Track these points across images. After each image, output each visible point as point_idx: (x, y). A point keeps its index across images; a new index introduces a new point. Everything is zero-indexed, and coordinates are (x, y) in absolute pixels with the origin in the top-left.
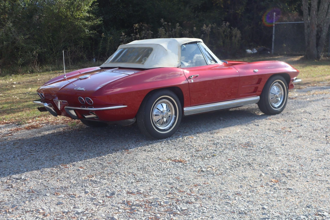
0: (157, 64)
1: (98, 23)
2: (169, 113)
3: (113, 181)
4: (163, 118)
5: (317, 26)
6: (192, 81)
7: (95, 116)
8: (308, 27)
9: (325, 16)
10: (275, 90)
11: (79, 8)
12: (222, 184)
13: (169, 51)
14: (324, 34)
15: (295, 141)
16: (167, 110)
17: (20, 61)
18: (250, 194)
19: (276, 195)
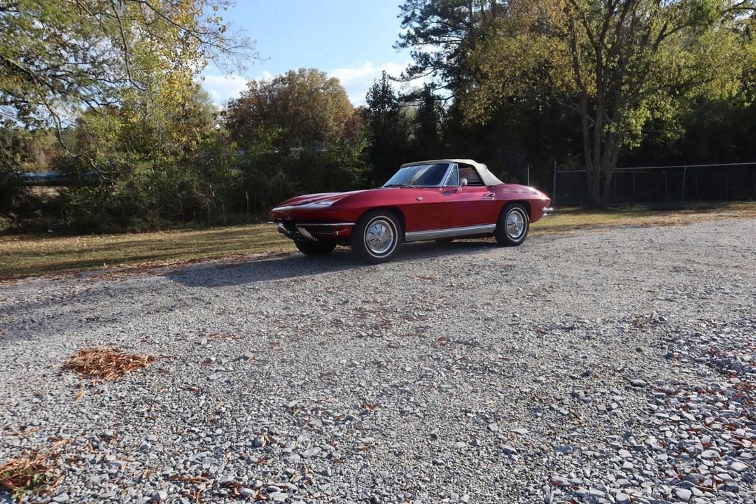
5: (601, 174)
8: (591, 174)
9: (609, 163)
12: (472, 296)
14: (608, 182)
18: (501, 304)
19: (531, 306)
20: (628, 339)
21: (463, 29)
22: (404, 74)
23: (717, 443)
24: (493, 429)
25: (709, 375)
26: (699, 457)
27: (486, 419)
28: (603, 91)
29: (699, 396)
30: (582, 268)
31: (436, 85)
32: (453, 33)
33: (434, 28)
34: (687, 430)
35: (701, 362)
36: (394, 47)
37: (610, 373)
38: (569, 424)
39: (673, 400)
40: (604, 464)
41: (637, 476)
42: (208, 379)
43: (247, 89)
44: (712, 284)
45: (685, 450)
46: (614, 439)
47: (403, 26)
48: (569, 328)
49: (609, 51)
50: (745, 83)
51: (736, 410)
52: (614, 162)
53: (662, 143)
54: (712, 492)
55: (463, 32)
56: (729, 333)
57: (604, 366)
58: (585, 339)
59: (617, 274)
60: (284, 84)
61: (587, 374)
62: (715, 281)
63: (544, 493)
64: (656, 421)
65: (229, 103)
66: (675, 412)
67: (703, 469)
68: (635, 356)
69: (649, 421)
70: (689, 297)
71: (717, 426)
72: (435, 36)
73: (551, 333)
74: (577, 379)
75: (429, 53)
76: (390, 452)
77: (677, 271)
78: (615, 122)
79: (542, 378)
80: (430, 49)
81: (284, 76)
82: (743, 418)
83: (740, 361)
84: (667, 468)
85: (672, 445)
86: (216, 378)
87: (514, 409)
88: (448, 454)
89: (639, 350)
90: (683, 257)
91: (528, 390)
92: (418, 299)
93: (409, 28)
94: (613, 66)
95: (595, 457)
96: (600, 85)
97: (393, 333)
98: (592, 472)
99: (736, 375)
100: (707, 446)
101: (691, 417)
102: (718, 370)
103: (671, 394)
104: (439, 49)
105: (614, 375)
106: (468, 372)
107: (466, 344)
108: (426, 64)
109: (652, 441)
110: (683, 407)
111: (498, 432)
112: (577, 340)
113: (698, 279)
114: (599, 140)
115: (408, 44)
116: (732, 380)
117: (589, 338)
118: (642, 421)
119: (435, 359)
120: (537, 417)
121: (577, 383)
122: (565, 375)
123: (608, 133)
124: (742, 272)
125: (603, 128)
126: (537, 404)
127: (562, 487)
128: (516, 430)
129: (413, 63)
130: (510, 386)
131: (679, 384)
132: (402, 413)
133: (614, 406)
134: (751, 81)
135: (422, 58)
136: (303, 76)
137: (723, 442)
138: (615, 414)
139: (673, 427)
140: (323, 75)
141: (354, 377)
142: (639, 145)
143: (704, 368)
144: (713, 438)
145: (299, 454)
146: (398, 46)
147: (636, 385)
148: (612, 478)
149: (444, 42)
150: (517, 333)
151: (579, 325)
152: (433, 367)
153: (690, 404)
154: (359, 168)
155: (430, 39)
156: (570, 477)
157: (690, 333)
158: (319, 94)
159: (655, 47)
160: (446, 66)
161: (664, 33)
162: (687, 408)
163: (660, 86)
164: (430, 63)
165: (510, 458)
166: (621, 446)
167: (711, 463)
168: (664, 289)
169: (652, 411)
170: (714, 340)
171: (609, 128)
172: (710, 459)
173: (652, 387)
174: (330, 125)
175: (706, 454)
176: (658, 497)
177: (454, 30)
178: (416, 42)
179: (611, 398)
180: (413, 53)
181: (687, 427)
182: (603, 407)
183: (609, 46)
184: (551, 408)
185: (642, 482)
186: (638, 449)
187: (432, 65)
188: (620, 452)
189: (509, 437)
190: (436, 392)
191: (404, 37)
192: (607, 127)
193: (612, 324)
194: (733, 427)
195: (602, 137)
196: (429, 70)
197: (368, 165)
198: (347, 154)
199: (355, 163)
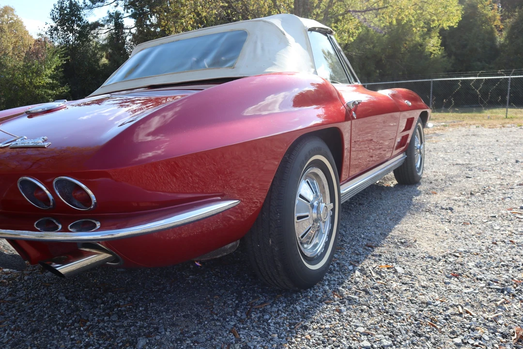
1: (64, 91)
11: (38, 73)
31: (120, 14)
197: (63, 86)
198: (36, 73)
199: (47, 84)
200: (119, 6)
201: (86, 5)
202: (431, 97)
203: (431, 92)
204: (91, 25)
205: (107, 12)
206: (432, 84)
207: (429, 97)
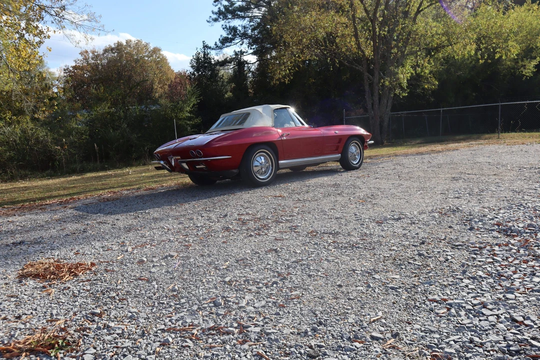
0: (254, 124)
2: (267, 165)
3: (224, 210)
4: (262, 169)
5: (380, 118)
6: (285, 138)
7: (204, 167)
8: (373, 118)
9: (385, 109)
10: (353, 149)
11: (181, 110)
12: (318, 205)
13: (264, 114)
14: (386, 124)
15: (374, 181)
16: (265, 162)
17: (134, 155)
18: (342, 209)
19: (364, 208)
20: (440, 221)
21: (263, 6)
22: (217, 43)
23: (520, 270)
24: (377, 278)
25: (501, 237)
26: (512, 278)
27: (369, 273)
28: (378, 53)
29: (499, 248)
30: (389, 183)
31: (244, 52)
32: (256, 10)
33: (240, 6)
34: (499, 266)
35: (493, 230)
36: (208, 22)
37: (438, 241)
38: (424, 270)
39: (485, 252)
40: (457, 288)
41: (479, 291)
42: (150, 272)
43: (81, 58)
44: (482, 187)
45: (502, 276)
46: (457, 275)
47: (215, 4)
48: (397, 219)
49: (381, 23)
50: (479, 45)
51: (525, 253)
52: (389, 108)
53: (422, 92)
54: (526, 294)
55: (263, 9)
56: (504, 213)
57: (432, 237)
58: (411, 224)
59: (415, 185)
60: (114, 53)
61: (423, 243)
62: (483, 184)
63: (427, 306)
64: (479, 263)
65: (65, 70)
66: (488, 258)
67: (517, 284)
68: (449, 231)
69: (474, 263)
70: (470, 195)
71: (517, 262)
72: (241, 12)
73: (387, 223)
74: (418, 246)
75: (237, 26)
76: (315, 298)
77: (456, 180)
78: (388, 77)
79: (395, 248)
80: (237, 23)
81: (113, 46)
82: (530, 257)
83: (517, 227)
84: (495, 286)
85: (494, 274)
86: (156, 271)
87: (385, 266)
88: (355, 294)
89: (450, 227)
90: (456, 171)
91: (388, 255)
92: (279, 210)
93: (219, 6)
94: (384, 34)
95: (450, 285)
96: (375, 49)
97: (274, 232)
98: (451, 293)
99: (517, 236)
100: (515, 273)
101: (499, 259)
102: (505, 234)
103: (482, 248)
104: (245, 22)
105: (440, 242)
106: (341, 250)
107: (331, 233)
108: (235, 36)
109: (480, 273)
110: (493, 255)
111: (381, 279)
112: (406, 225)
113: (471, 184)
114: (377, 92)
115: (219, 19)
116: (515, 238)
117: (414, 223)
118: (470, 264)
119: (314, 244)
120: (402, 269)
121: (419, 248)
122: (409, 245)
123: (383, 85)
124: (499, 177)
125: (379, 82)
126: (399, 262)
127: (437, 302)
128: (392, 277)
129: (225, 34)
130: (375, 254)
131: (484, 243)
132: (310, 276)
133: (449, 257)
134: (483, 44)
135: (232, 31)
136: (130, 46)
137: (523, 269)
138: (451, 262)
139: (490, 265)
140: (146, 46)
141: (261, 260)
142: (407, 94)
143: (495, 234)
144: (516, 268)
145: (251, 306)
146: (211, 20)
147: (457, 246)
148: (464, 294)
149: (248, 17)
150: (364, 225)
151: (404, 216)
152: (315, 248)
153: (496, 252)
154: (190, 120)
155: (237, 15)
156: (439, 296)
157: (480, 215)
158: (144, 62)
159: (414, 19)
160: (251, 37)
161: (421, 9)
162: (494, 255)
163: (420, 49)
164: (238, 34)
165: (396, 291)
166: (463, 278)
167: (520, 280)
168: (450, 191)
169: (474, 259)
170: (496, 218)
171: (384, 82)
172: (519, 279)
173: (468, 246)
174: (156, 87)
175: (515, 276)
176: (496, 300)
177: (256, 7)
178: (225, 18)
179: (445, 254)
180: (224, 27)
181: (499, 264)
182: (442, 259)
183: (381, 19)
184: (409, 263)
185: (484, 294)
186: (474, 278)
187: (240, 36)
188: (464, 281)
189: (390, 281)
190: (326, 262)
191: (216, 13)
192: (382, 81)
193: (425, 214)
194: (526, 262)
195: (379, 89)
196: (237, 40)
197: (197, 118)
198: (180, 109)
199: (187, 117)
200: (244, 44)
201: (217, 46)
202: (500, 119)
203: (500, 115)
204: (221, 62)
205: (233, 51)
206: (500, 107)
207: (498, 120)
